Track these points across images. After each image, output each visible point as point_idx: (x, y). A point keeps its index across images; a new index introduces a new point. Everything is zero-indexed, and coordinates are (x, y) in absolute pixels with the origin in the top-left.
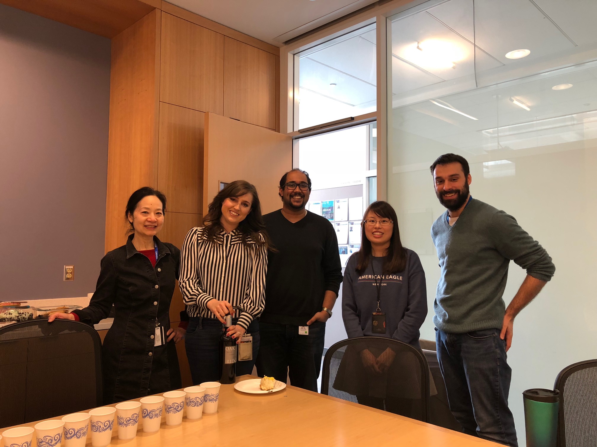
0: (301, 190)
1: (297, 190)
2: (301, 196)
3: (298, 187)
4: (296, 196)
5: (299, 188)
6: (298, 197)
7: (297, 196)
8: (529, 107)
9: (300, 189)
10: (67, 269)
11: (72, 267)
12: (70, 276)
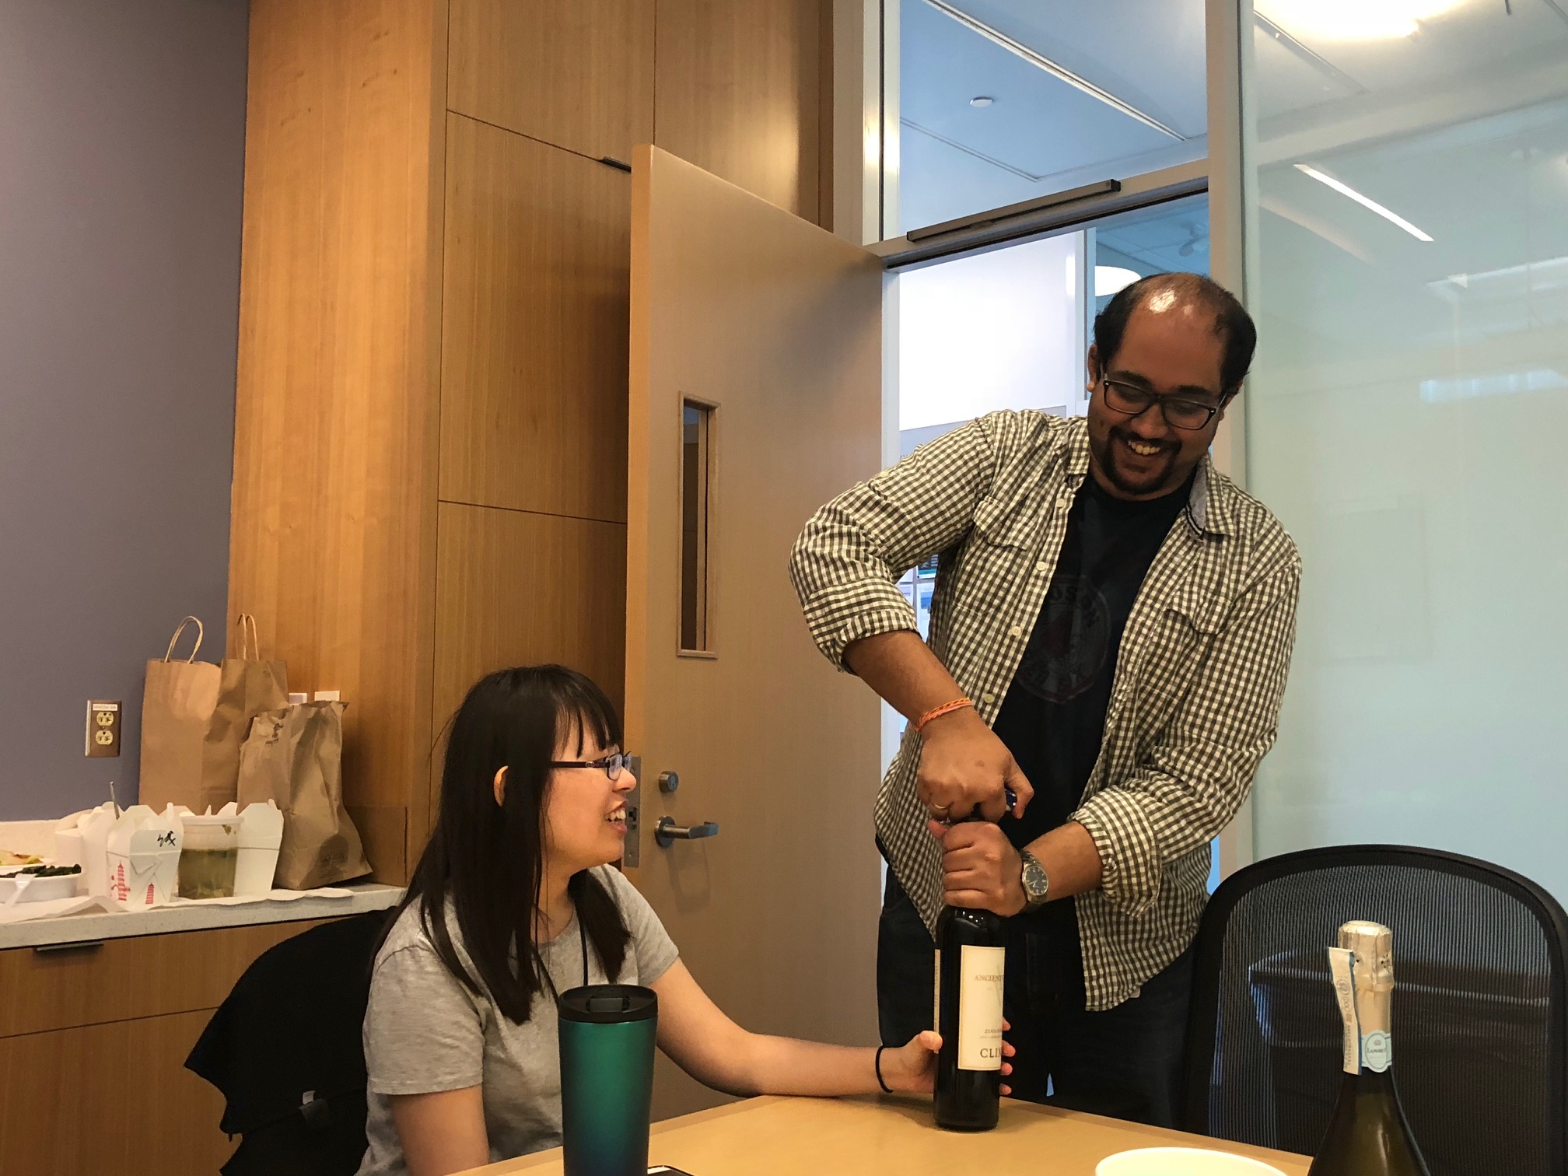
10: (98, 712)
11: (115, 708)
12: (106, 739)
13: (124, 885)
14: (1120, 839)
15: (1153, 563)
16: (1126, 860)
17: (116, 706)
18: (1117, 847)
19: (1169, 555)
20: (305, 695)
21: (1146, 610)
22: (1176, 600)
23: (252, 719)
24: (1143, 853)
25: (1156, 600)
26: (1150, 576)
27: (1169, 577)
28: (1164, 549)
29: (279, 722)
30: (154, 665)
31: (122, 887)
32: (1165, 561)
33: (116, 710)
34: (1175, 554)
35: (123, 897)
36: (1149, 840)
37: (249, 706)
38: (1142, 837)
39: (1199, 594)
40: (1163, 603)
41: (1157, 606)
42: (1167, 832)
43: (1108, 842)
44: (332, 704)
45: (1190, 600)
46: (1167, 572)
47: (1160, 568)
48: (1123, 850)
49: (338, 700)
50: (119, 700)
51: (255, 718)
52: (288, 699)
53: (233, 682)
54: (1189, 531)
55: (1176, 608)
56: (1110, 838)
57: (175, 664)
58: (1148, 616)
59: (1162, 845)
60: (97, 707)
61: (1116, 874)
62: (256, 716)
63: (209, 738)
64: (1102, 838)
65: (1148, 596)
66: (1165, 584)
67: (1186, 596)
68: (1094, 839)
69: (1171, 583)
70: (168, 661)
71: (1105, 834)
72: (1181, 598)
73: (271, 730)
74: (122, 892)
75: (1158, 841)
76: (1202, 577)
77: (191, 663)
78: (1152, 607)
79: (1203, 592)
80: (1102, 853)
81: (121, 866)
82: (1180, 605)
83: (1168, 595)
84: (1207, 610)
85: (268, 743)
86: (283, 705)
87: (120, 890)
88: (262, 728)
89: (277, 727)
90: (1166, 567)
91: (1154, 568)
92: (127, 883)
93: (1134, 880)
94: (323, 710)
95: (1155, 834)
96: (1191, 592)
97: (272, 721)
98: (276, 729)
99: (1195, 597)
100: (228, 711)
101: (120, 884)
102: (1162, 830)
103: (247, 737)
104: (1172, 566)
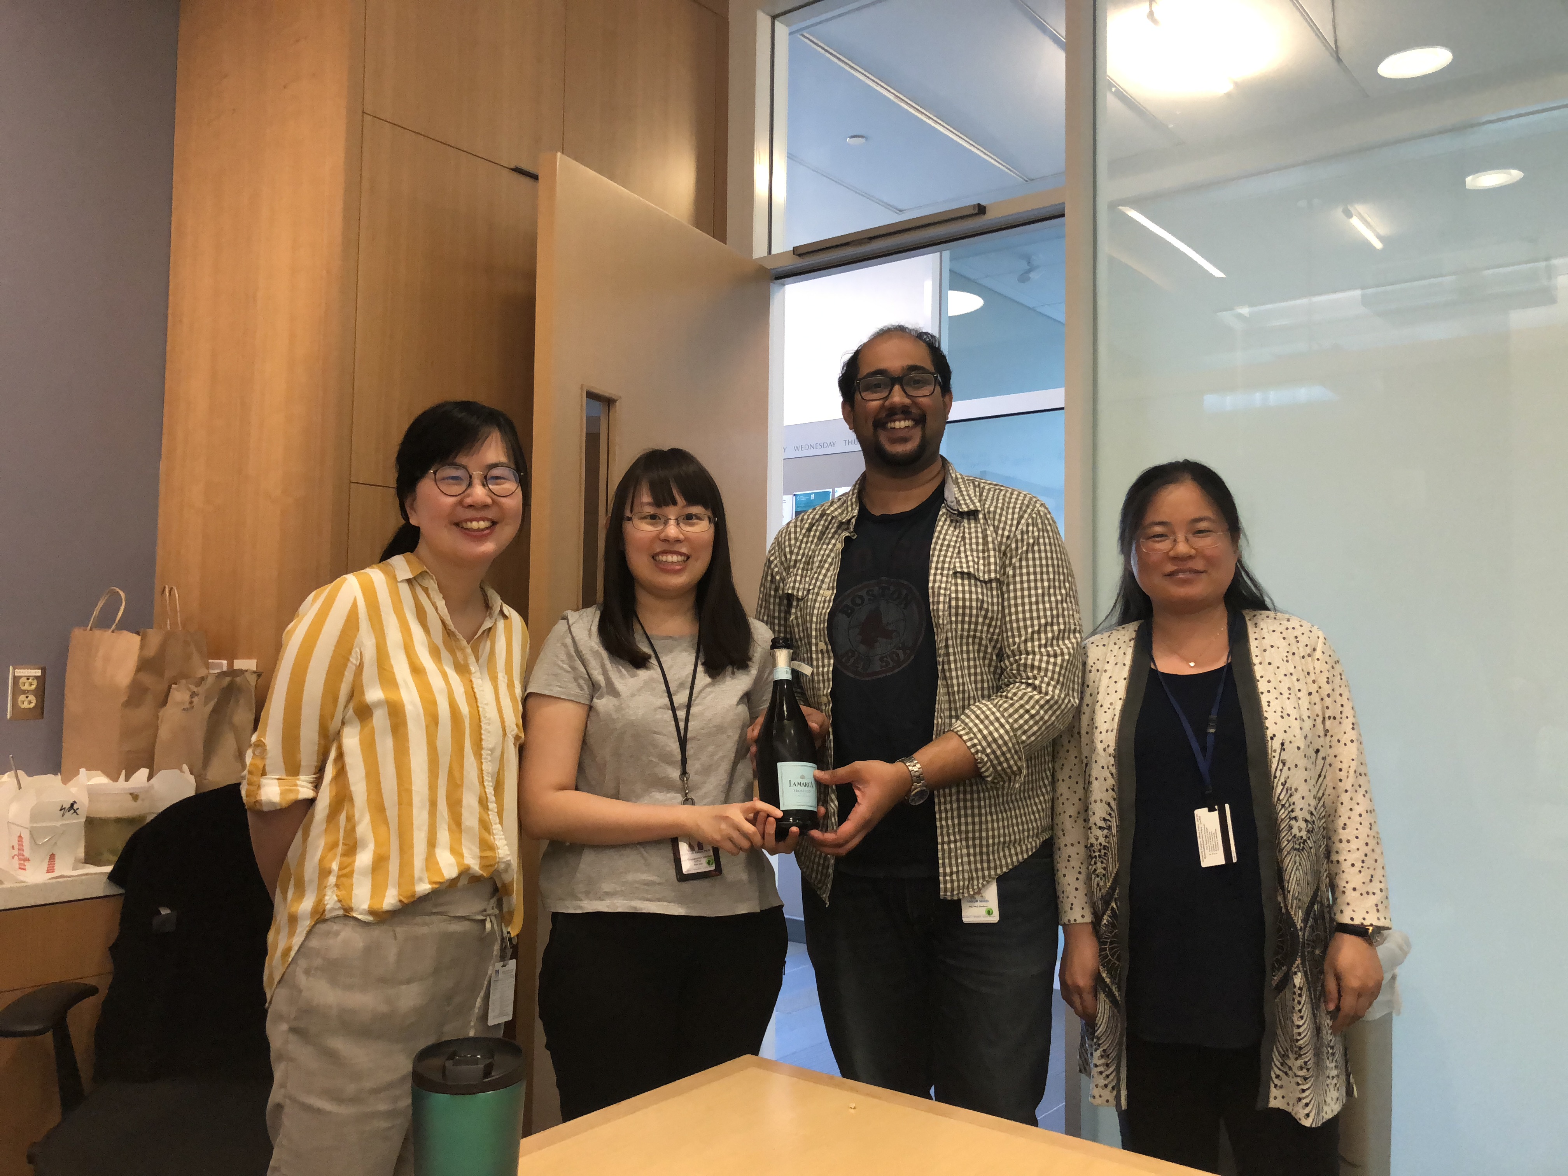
0: (908, 396)
1: (898, 397)
2: (913, 420)
3: (897, 388)
4: (894, 421)
5: (904, 390)
6: (903, 424)
7: (900, 420)
8: (1380, 238)
9: (905, 393)
10: (20, 677)
11: (38, 673)
12: (28, 702)
13: (23, 855)
14: (984, 737)
15: (932, 546)
16: (993, 752)
17: (40, 671)
18: (984, 744)
19: (942, 537)
20: (225, 662)
21: (938, 578)
22: (958, 565)
23: (170, 687)
24: (1005, 743)
25: (943, 569)
26: (933, 555)
27: (947, 551)
28: (936, 534)
29: (195, 689)
30: (78, 633)
31: (22, 857)
32: (940, 542)
33: (39, 674)
34: (946, 534)
35: (23, 867)
36: (1007, 732)
37: (169, 674)
38: (1002, 731)
39: (972, 556)
40: (949, 569)
41: (945, 572)
42: (1021, 722)
43: (976, 741)
44: (246, 674)
45: (967, 562)
46: (945, 548)
47: (938, 547)
48: (989, 745)
49: (255, 669)
50: (42, 666)
51: (173, 686)
52: (208, 666)
53: (152, 651)
54: (950, 516)
55: (959, 570)
56: (977, 738)
57: (97, 633)
58: (941, 581)
59: (1019, 732)
60: (18, 673)
61: (989, 764)
62: (175, 684)
63: (128, 704)
64: (971, 739)
65: (936, 569)
66: (945, 556)
67: (964, 560)
68: (965, 742)
69: (949, 554)
70: (91, 630)
71: (972, 735)
72: (961, 562)
73: (187, 697)
74: (22, 862)
75: (1014, 730)
76: (971, 544)
77: (113, 632)
78: (942, 574)
79: (975, 554)
80: (973, 750)
81: (20, 836)
82: (961, 567)
83: (950, 562)
84: (984, 565)
85: (184, 709)
86: (201, 672)
87: (20, 860)
88: (180, 695)
89: (193, 694)
90: (942, 545)
91: (934, 549)
92: (27, 853)
93: (1005, 765)
94: (238, 679)
95: (1012, 727)
96: (966, 556)
97: (189, 689)
98: (192, 696)
99: (970, 558)
100: (147, 679)
101: (20, 854)
102: (1016, 721)
103: (164, 703)
104: (946, 543)
